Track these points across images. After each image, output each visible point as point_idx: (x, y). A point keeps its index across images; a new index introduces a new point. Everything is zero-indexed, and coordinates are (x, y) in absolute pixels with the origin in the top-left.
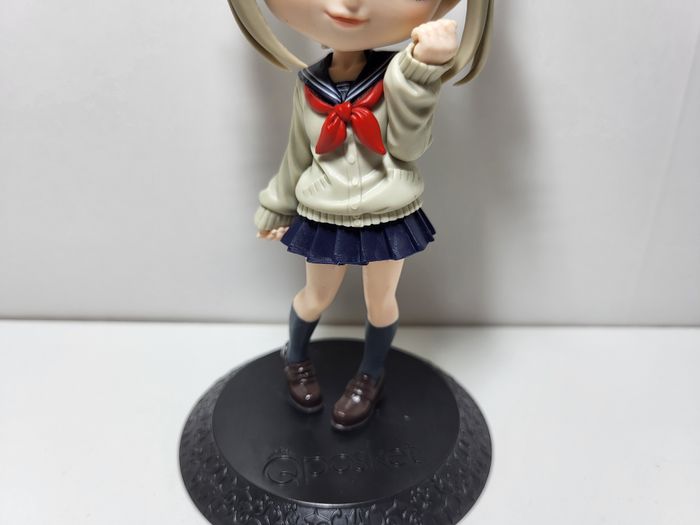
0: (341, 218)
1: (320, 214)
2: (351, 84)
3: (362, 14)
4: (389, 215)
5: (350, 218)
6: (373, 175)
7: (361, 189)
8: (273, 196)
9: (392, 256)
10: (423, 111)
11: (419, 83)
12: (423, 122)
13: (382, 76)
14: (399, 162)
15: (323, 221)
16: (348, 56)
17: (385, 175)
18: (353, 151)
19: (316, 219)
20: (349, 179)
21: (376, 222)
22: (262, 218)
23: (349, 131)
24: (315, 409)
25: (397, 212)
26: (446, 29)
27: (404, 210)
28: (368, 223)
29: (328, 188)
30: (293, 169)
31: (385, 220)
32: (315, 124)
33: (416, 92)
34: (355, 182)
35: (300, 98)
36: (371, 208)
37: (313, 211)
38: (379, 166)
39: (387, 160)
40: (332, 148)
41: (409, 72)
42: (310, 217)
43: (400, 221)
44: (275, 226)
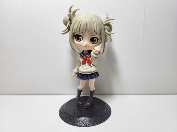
0: (85, 73)
1: (82, 72)
2: (86, 55)
3: (87, 46)
4: (92, 72)
5: (87, 73)
6: (90, 67)
7: (88, 69)
8: (75, 70)
9: (93, 78)
10: (96, 58)
11: (95, 54)
12: (96, 59)
13: (90, 54)
14: (93, 65)
15: (83, 73)
16: (86, 51)
17: (91, 67)
18: (87, 63)
19: (82, 73)
20: (86, 67)
21: (90, 73)
22: (74, 74)
23: (86, 61)
24: (82, 105)
25: (93, 72)
26: (98, 48)
27: (94, 72)
28: (89, 73)
29: (83, 69)
30: (78, 66)
31: (92, 73)
32: (82, 60)
33: (95, 56)
34: (87, 68)
35: (79, 56)
36: (89, 71)
37: (81, 72)
38: (91, 66)
39: (92, 65)
40: (84, 63)
42: (81, 73)
43: (94, 73)
44: (75, 75)
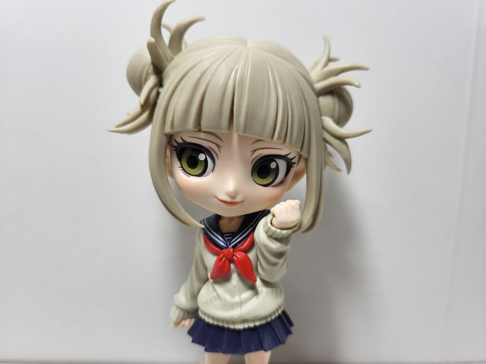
0: (228, 322)
1: (213, 318)
3: (238, 199)
4: (260, 319)
5: (234, 322)
6: (248, 294)
7: (241, 304)
8: (182, 299)
10: (280, 255)
11: (276, 239)
12: (281, 261)
14: (266, 283)
15: (215, 323)
16: (231, 219)
17: (256, 293)
18: (235, 278)
19: (211, 321)
20: (233, 296)
21: (251, 325)
23: (232, 266)
25: (266, 318)
27: (270, 315)
28: (246, 326)
29: (218, 303)
30: (196, 284)
31: (258, 324)
32: (211, 260)
33: (275, 246)
34: (237, 299)
35: (200, 242)
36: (249, 317)
37: (209, 316)
38: (253, 288)
39: (258, 283)
40: (221, 276)
41: (270, 233)
42: (207, 320)
43: (268, 324)
